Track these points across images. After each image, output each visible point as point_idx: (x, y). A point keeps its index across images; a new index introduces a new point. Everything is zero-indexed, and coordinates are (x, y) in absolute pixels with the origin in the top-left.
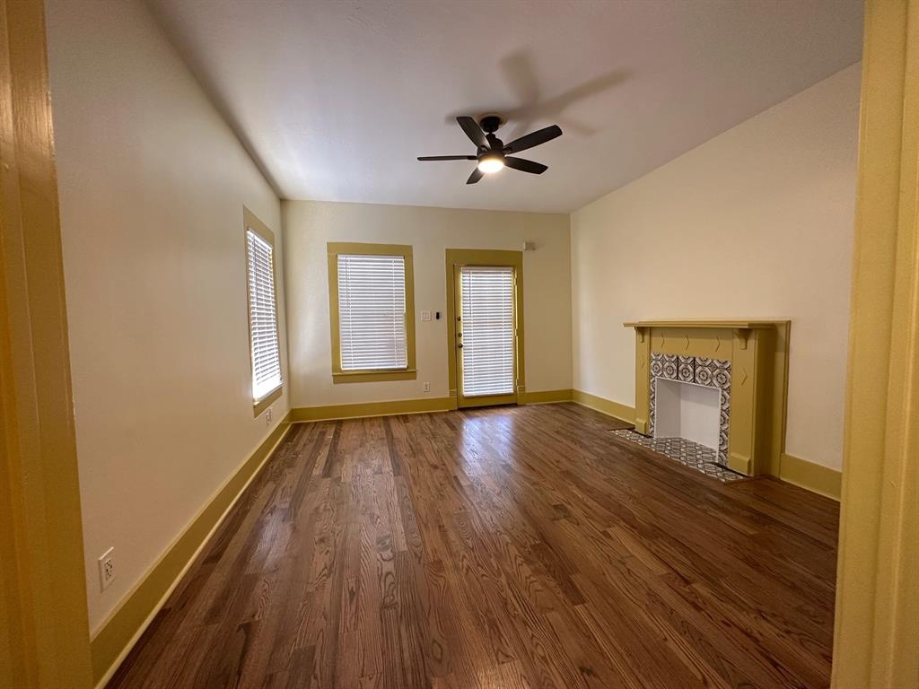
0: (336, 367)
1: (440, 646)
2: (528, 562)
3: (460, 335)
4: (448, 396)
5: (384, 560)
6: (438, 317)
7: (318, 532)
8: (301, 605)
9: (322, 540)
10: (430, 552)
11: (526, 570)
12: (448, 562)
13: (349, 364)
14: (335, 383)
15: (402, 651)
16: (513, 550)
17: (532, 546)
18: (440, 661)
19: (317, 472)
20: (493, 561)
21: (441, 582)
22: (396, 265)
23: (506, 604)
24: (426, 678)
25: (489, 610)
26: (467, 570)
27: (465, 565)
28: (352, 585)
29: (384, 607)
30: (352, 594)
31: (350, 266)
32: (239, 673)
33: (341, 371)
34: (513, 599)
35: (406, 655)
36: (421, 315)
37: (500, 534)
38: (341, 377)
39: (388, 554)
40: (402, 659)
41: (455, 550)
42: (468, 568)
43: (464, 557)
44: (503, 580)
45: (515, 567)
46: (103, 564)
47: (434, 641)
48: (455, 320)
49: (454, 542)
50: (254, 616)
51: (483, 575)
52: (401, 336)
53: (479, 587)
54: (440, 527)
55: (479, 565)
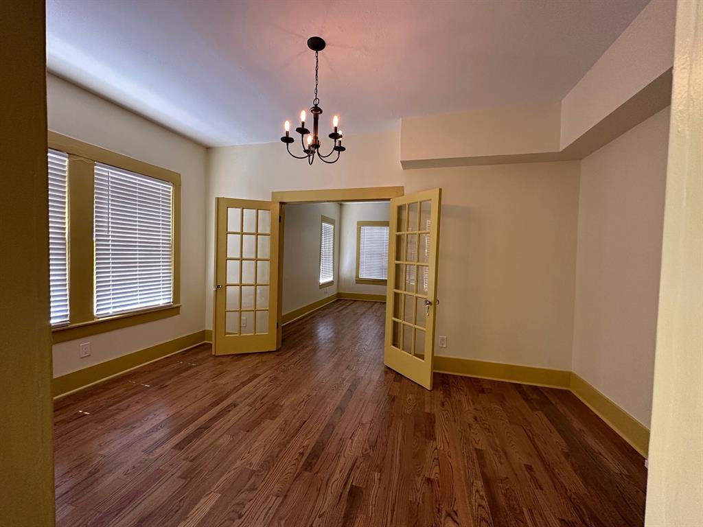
0: (357, 276)
13: (363, 275)
14: (356, 283)
31: (366, 231)
33: (359, 278)
38: (360, 281)
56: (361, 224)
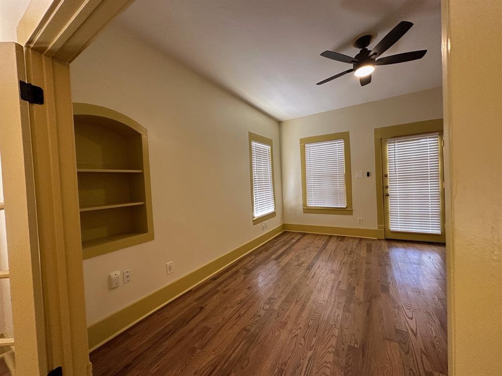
0: (305, 204)
1: (248, 362)
2: (337, 353)
3: (387, 187)
4: (377, 229)
5: (263, 309)
6: (368, 174)
7: (250, 284)
8: (221, 310)
9: (249, 288)
10: (286, 316)
11: (330, 358)
12: (289, 327)
13: (312, 203)
14: (304, 212)
15: (233, 352)
16: (333, 341)
17: (349, 346)
18: (242, 368)
19: (274, 256)
20: (314, 340)
21: (277, 333)
22: (339, 145)
23: (298, 367)
24: (231, 371)
25: (285, 364)
26: (295, 336)
27: (297, 333)
28: (242, 312)
29: (245, 329)
30: (239, 316)
31: (312, 149)
32: (188, 323)
33: (307, 207)
34: (305, 367)
35: (234, 355)
36: (356, 175)
37: (336, 327)
38: (308, 210)
39: (267, 307)
40: (231, 355)
41: (299, 322)
42: (297, 335)
43: (300, 328)
44: (310, 354)
45: (324, 351)
46: (168, 266)
47: (248, 358)
48: (382, 177)
49: (303, 317)
50: (206, 306)
51: (301, 344)
52: (343, 188)
53: (292, 349)
54: (303, 305)
55: (304, 337)
56: (305, 142)
